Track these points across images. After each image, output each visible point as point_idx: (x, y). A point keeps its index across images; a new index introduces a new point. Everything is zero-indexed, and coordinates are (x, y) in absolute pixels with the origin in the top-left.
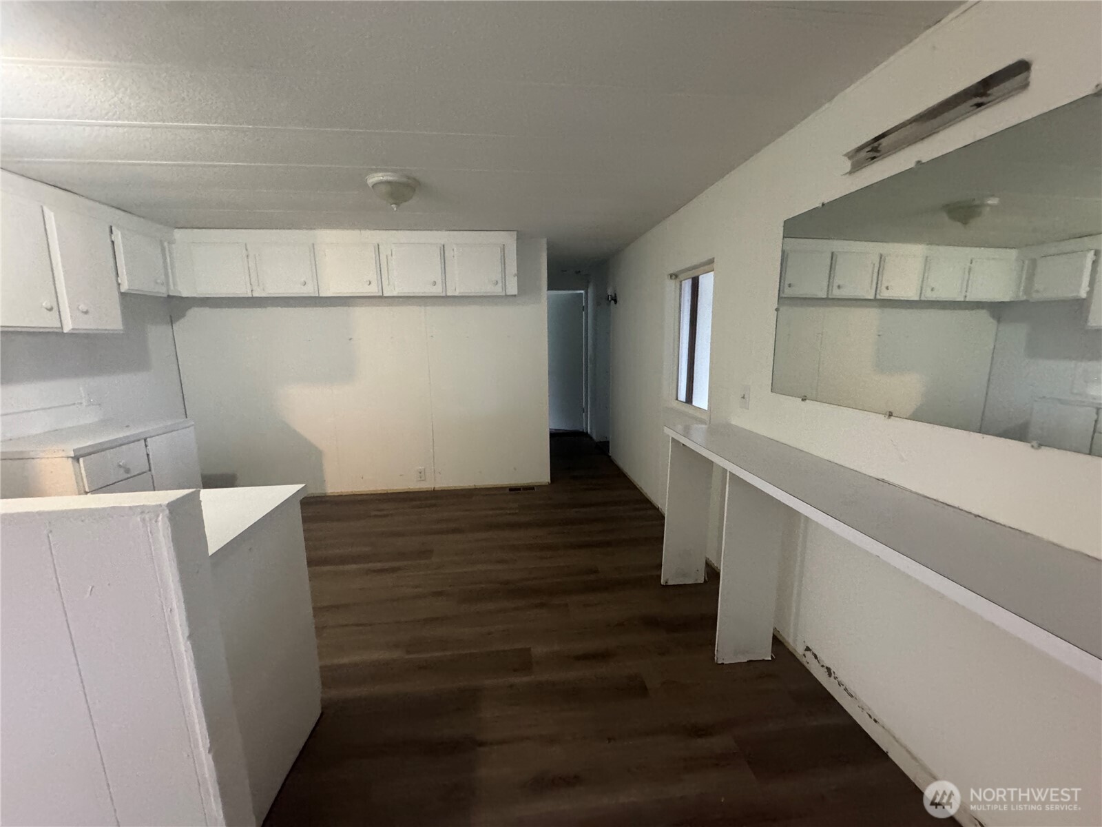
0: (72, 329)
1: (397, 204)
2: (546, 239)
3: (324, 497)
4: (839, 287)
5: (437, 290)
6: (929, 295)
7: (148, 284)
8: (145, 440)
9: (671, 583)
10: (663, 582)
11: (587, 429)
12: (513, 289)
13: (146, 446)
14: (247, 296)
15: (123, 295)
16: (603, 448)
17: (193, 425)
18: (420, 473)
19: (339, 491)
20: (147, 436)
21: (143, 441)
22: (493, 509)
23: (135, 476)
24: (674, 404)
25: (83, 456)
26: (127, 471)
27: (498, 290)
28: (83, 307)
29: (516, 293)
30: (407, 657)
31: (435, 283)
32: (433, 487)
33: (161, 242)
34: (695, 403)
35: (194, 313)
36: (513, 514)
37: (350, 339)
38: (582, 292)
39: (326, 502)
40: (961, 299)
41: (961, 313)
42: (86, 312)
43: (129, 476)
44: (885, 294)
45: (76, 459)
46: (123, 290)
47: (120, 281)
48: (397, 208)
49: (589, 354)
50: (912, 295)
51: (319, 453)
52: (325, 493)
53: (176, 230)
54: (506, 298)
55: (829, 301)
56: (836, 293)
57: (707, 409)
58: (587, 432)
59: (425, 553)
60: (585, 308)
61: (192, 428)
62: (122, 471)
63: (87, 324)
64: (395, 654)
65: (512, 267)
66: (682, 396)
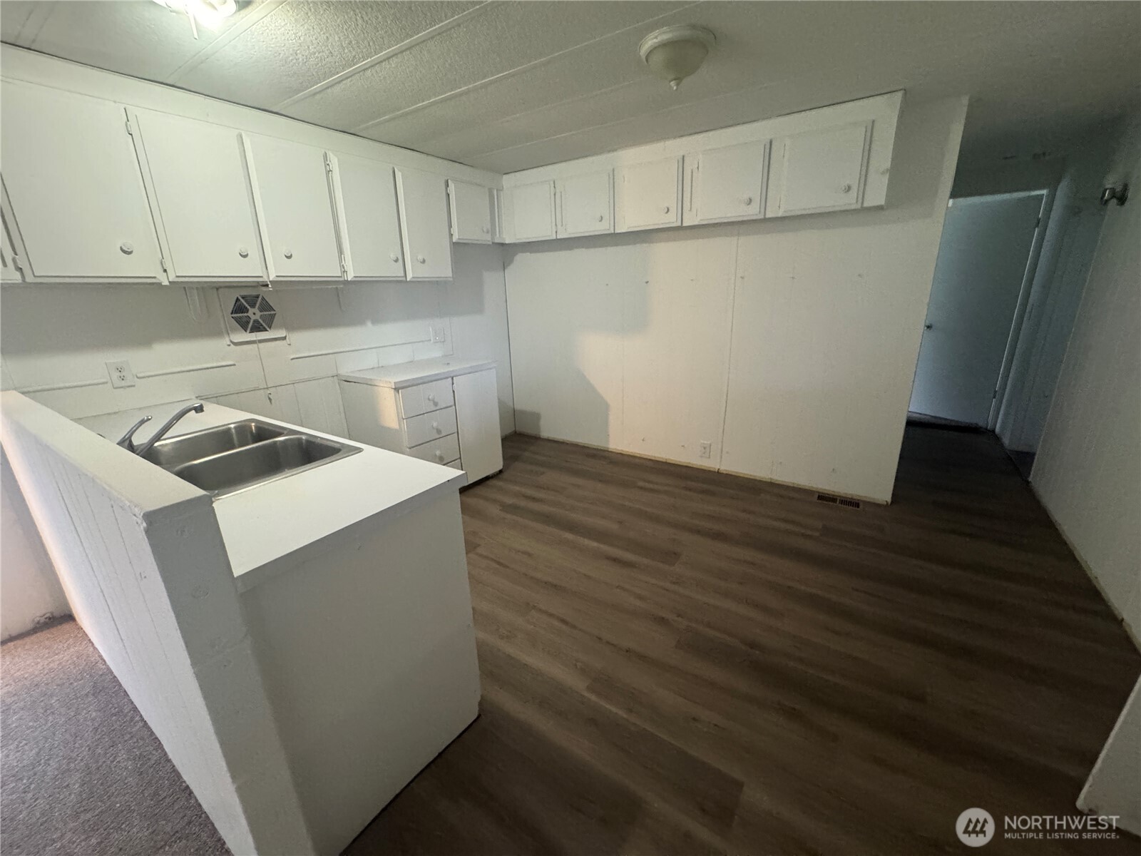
0: (413, 278)
1: (678, 80)
2: (967, 98)
3: (604, 451)
5: (751, 211)
7: (476, 234)
8: (452, 379)
11: (995, 425)
12: (877, 196)
13: (453, 384)
14: (551, 238)
15: (456, 246)
16: (1021, 462)
17: (495, 367)
18: (705, 448)
19: (620, 449)
20: (455, 374)
21: (450, 379)
22: (785, 521)
23: (441, 409)
25: (403, 388)
26: (436, 404)
27: (850, 201)
28: (420, 257)
29: (882, 202)
30: (586, 694)
31: (750, 202)
32: (717, 467)
33: (490, 191)
35: (521, 259)
36: (810, 537)
37: (647, 282)
38: (1044, 192)
39: (605, 458)
42: (424, 261)
43: (438, 408)
45: (397, 389)
46: (454, 240)
47: (452, 233)
48: (678, 85)
49: (1031, 300)
51: (606, 407)
52: (608, 448)
53: (505, 177)
54: (864, 213)
58: (993, 431)
59: (671, 556)
60: (1042, 224)
61: (494, 370)
62: (431, 403)
63: (425, 272)
64: (577, 683)
65: (883, 157)
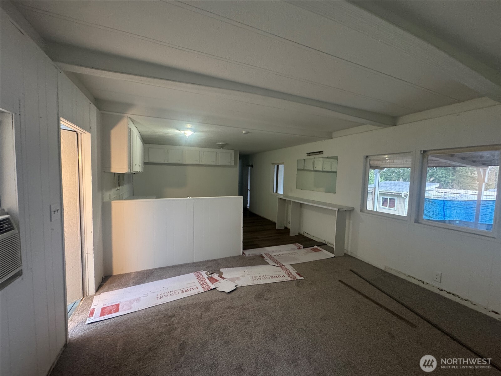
2: (239, 151)
4: (306, 167)
5: (214, 164)
6: (325, 170)
9: (278, 229)
10: (276, 229)
12: (233, 164)
24: (273, 194)
27: (229, 164)
31: (214, 162)
34: (278, 193)
40: (330, 171)
41: (330, 173)
44: (315, 169)
50: (321, 170)
54: (232, 166)
55: (304, 170)
56: (306, 168)
57: (283, 194)
65: (233, 159)
66: (275, 191)
